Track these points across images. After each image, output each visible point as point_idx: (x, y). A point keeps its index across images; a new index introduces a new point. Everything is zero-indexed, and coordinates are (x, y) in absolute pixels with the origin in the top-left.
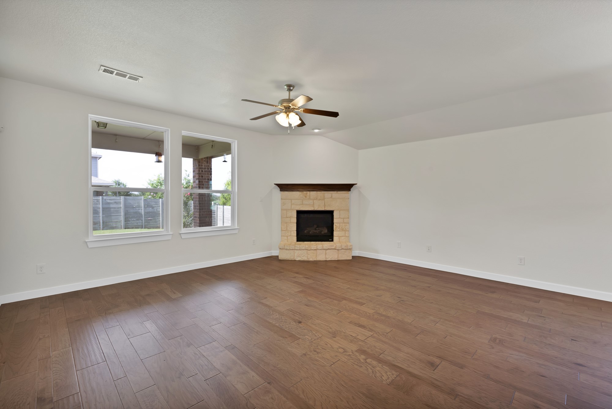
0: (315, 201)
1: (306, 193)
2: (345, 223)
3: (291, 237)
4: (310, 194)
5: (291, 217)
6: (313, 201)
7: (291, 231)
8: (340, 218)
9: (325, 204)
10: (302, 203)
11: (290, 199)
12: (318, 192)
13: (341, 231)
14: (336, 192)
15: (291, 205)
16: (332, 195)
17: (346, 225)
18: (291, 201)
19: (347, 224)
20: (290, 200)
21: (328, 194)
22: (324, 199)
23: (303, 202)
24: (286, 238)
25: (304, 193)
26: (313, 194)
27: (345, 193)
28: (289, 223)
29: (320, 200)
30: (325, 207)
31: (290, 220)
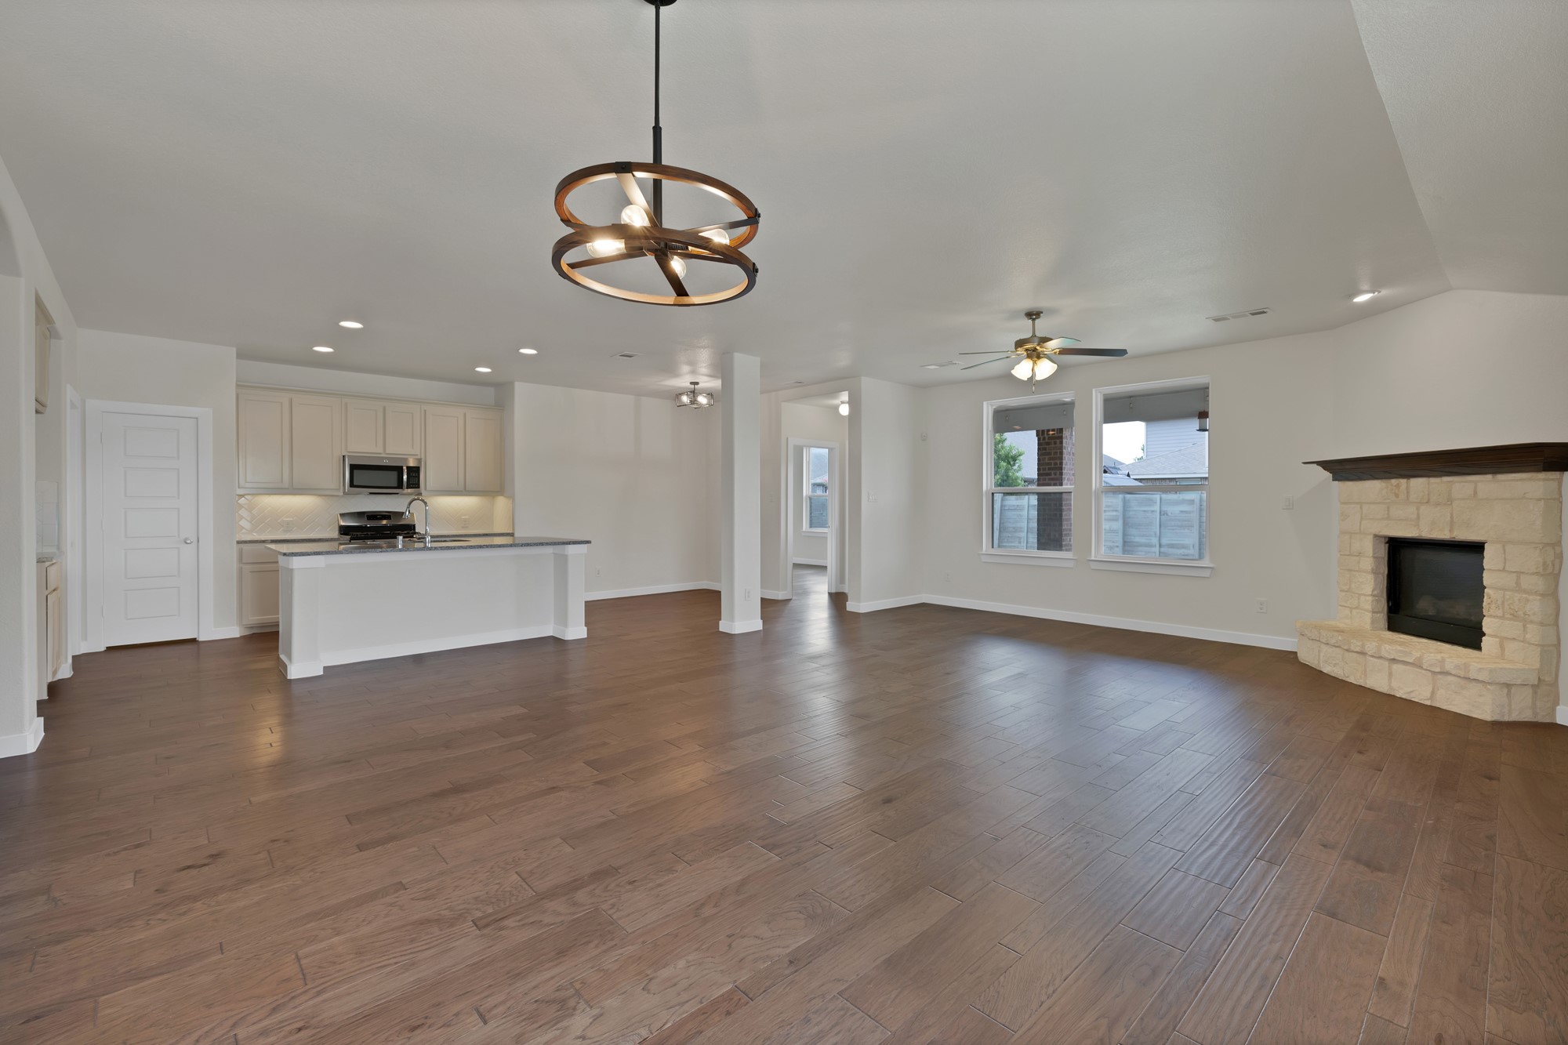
0: (1423, 508)
1: (1398, 484)
2: (1525, 591)
3: (1358, 611)
4: (1408, 488)
5: (1360, 554)
6: (1418, 509)
7: (1360, 595)
8: (1504, 570)
9: (1452, 517)
10: (1388, 514)
11: (1357, 503)
12: (1433, 480)
13: (1510, 619)
14: (1489, 477)
15: (1362, 519)
16: (1475, 488)
17: (1528, 600)
18: (1361, 508)
19: (1531, 598)
20: (1359, 506)
21: (1462, 486)
22: (1450, 500)
23: (1388, 511)
24: (1347, 611)
25: (1392, 485)
26: (1418, 484)
27: (1521, 480)
28: (1357, 571)
29: (1438, 504)
30: (1451, 531)
31: (1359, 563)
